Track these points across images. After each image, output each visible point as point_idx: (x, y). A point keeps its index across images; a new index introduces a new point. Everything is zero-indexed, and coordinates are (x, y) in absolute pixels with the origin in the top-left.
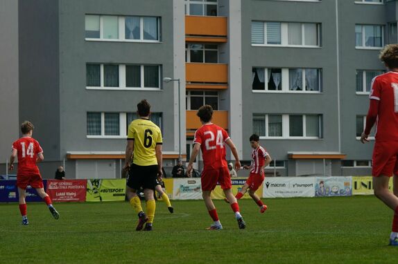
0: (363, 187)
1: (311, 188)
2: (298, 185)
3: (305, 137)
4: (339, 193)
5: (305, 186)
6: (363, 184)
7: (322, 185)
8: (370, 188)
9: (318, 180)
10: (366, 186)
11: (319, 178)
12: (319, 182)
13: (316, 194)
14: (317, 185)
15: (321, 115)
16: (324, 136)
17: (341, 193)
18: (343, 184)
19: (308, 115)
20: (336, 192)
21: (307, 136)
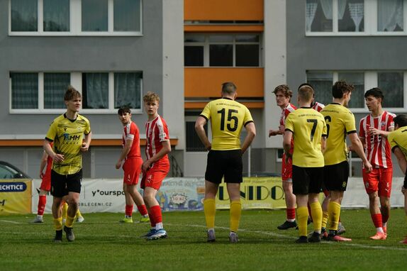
2: (102, 193)
4: (186, 205)
5: (117, 193)
8: (251, 198)
17: (190, 206)
18: (195, 191)
20: (181, 205)
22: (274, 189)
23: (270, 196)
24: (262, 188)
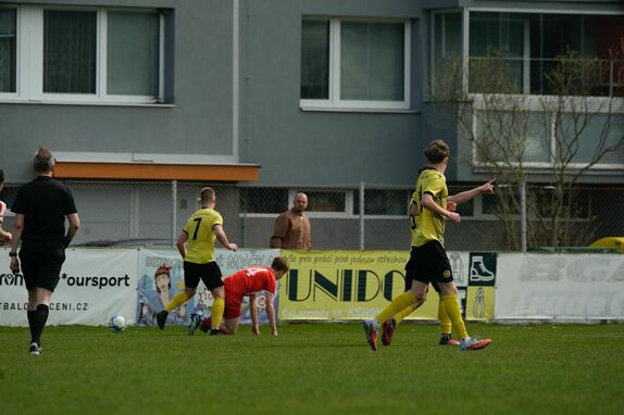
0: (322, 294)
1: (120, 292)
3: (102, 96)
5: (100, 282)
6: (320, 280)
7: (163, 281)
8: (347, 297)
9: (150, 262)
10: (330, 288)
11: (154, 254)
12: (152, 271)
13: (141, 317)
14: (144, 283)
15: (168, 12)
16: (177, 93)
19: (116, 13)
21: (109, 92)
22: (389, 277)
23: (381, 294)
24: (368, 274)
